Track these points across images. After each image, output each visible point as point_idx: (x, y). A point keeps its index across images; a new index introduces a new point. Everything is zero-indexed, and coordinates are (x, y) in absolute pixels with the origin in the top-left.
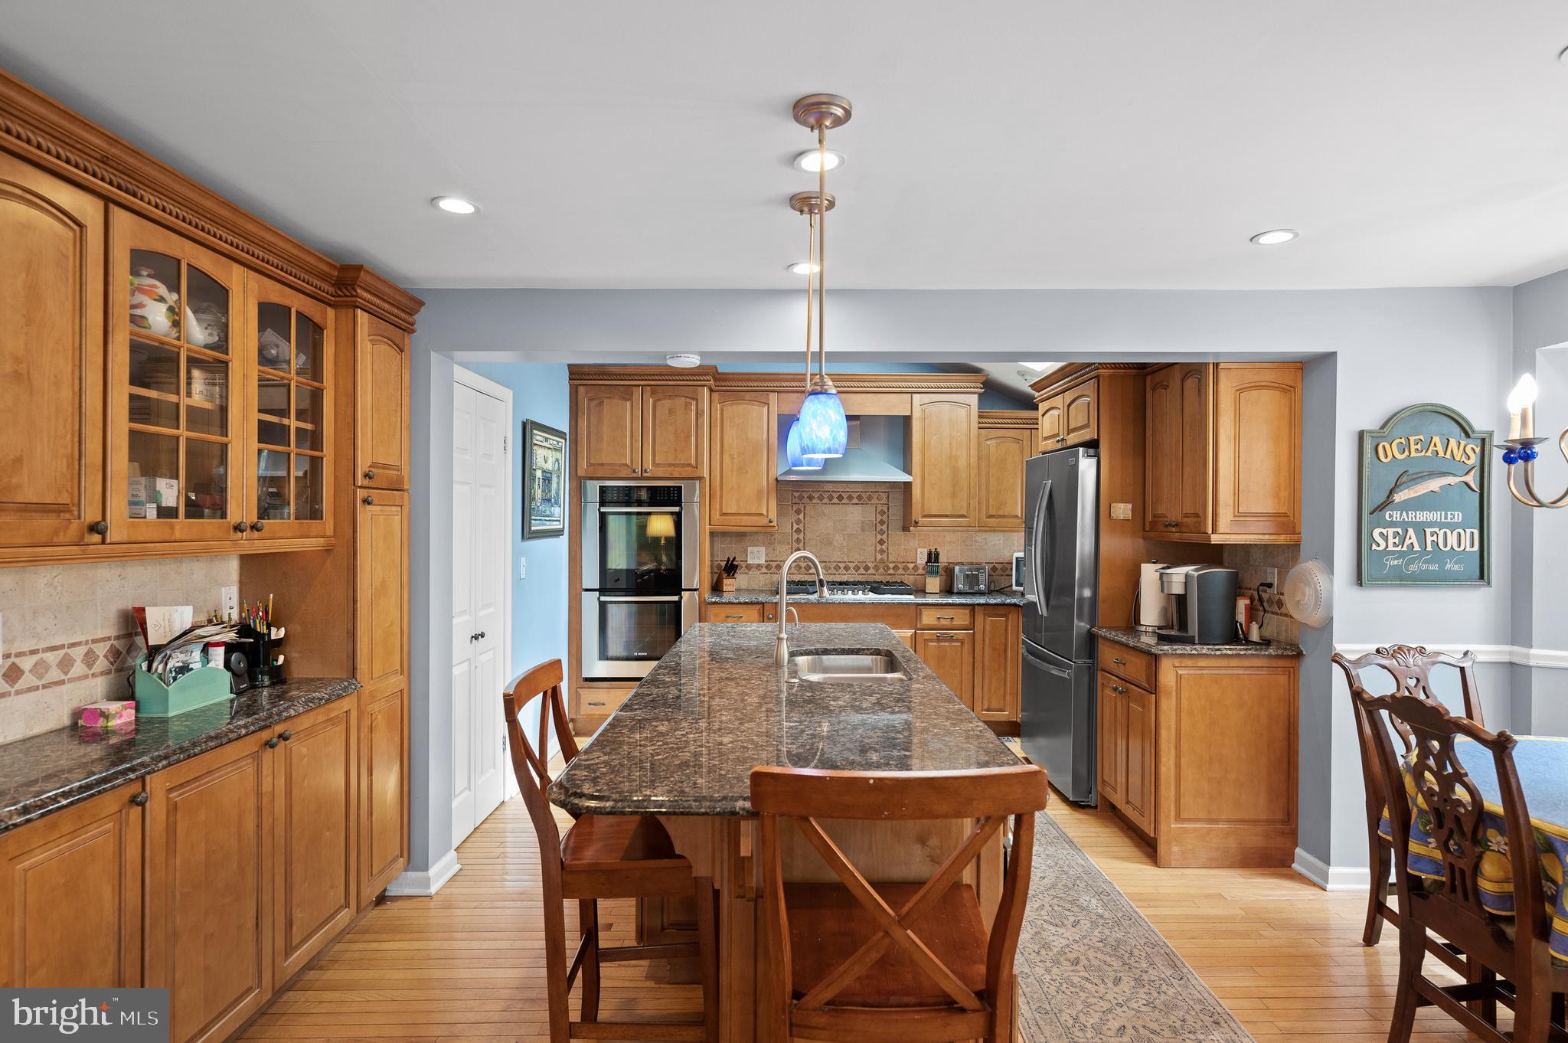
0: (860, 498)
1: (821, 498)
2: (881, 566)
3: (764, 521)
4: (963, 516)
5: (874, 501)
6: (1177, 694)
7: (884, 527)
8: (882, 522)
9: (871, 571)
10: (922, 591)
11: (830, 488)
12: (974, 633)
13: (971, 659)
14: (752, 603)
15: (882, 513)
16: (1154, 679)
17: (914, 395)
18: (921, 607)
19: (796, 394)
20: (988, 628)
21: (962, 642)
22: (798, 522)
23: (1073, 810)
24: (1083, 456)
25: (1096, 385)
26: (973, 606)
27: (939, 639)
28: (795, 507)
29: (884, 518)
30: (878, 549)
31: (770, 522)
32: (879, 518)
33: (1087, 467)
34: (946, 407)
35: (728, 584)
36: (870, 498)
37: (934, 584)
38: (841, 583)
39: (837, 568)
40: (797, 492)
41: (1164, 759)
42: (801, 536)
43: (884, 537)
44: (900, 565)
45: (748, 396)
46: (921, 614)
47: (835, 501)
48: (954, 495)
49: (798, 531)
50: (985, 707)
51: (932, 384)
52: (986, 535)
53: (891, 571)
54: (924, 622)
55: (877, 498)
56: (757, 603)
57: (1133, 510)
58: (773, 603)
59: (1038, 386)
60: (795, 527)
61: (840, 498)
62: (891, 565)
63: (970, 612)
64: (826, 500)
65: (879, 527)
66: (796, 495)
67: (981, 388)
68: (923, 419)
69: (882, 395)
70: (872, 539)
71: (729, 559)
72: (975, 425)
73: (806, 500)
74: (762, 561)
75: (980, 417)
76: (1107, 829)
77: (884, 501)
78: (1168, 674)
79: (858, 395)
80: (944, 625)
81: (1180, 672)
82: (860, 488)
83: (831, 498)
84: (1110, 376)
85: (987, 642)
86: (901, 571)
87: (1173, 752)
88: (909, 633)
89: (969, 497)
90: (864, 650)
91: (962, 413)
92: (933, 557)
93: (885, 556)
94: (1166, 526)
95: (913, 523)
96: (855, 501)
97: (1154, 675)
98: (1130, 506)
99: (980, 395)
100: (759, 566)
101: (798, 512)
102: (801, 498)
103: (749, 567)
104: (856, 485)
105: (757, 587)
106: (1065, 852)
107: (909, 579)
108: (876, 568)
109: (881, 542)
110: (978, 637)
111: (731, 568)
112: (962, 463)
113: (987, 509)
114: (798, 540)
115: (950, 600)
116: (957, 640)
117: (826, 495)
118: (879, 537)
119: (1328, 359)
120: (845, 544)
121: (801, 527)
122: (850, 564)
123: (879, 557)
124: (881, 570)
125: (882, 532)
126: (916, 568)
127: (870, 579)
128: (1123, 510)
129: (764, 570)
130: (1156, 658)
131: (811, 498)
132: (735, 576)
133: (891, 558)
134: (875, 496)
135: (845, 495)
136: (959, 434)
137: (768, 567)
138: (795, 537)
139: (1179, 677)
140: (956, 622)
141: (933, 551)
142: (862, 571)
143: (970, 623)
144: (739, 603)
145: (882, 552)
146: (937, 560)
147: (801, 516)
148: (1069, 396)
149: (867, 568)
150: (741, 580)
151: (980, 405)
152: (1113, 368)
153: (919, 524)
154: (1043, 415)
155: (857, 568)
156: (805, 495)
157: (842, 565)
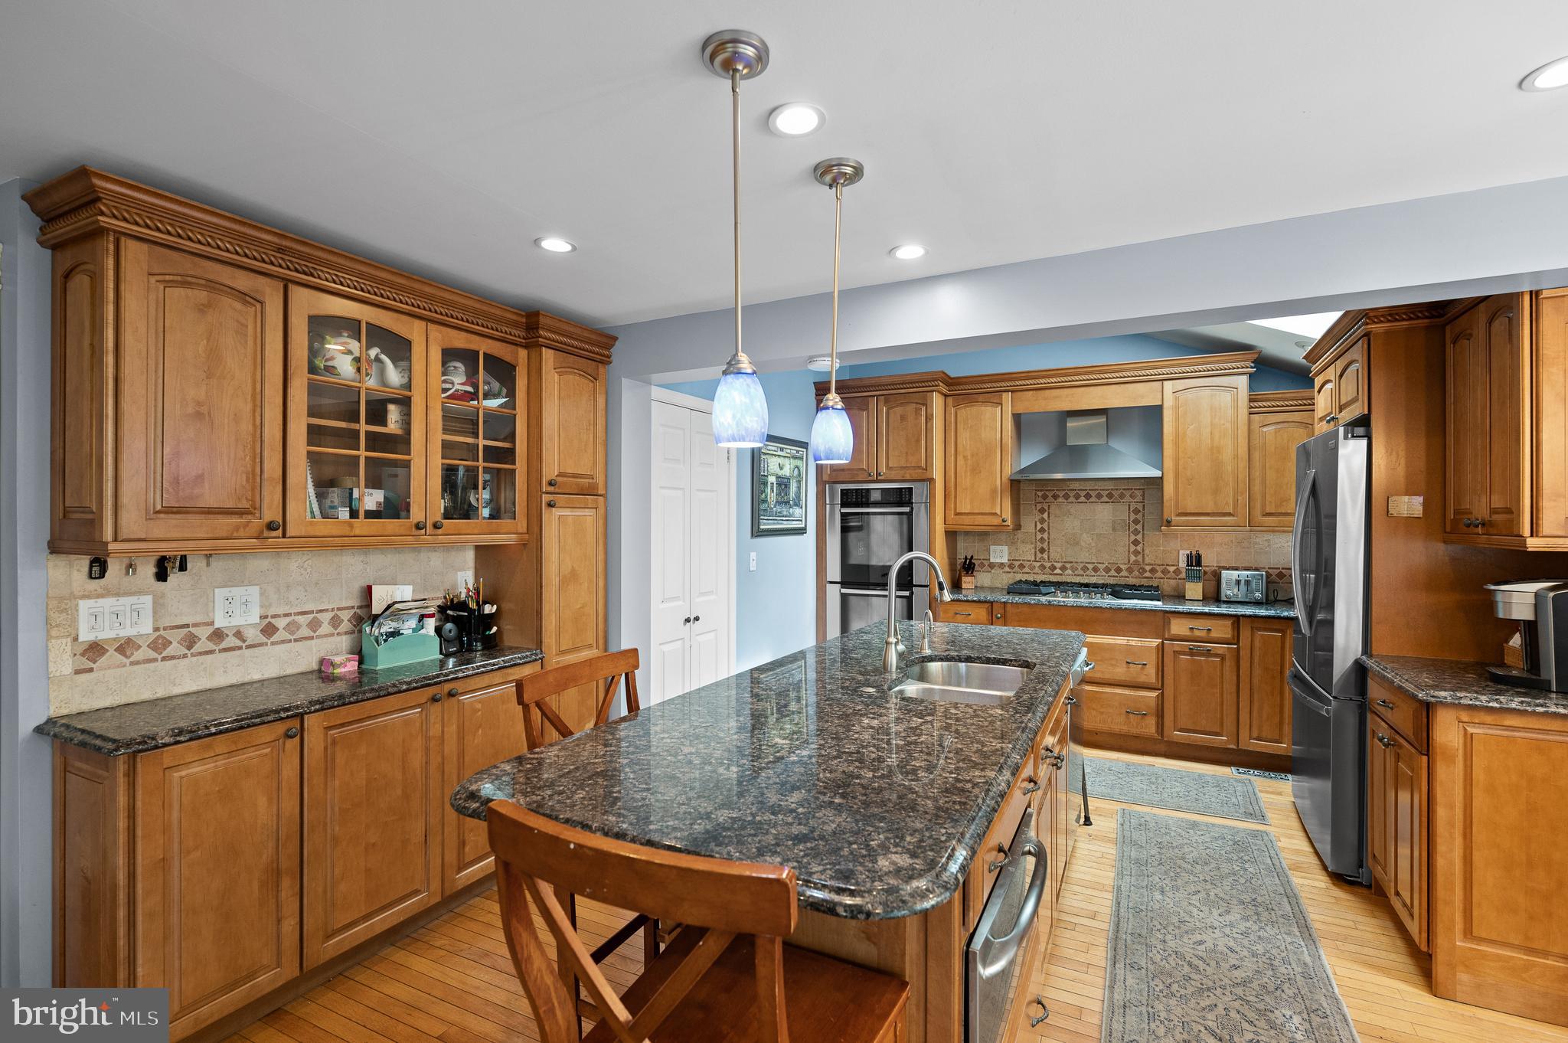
0: (1110, 496)
1: (1066, 497)
2: (1135, 568)
3: (996, 521)
4: (1229, 514)
5: (1127, 498)
6: (1465, 760)
7: (1139, 527)
8: (1136, 522)
9: (1124, 573)
10: (1180, 597)
11: (1076, 486)
12: (1238, 648)
13: (1235, 678)
14: (979, 602)
15: (1136, 511)
16: (1425, 735)
17: (1165, 382)
18: (1169, 615)
19: (1031, 392)
20: (1257, 644)
21: (1223, 658)
22: (1042, 521)
23: (1334, 884)
24: (1346, 438)
25: (1366, 346)
26: (1237, 618)
27: (1192, 652)
28: (1039, 507)
29: (1139, 516)
30: (1132, 550)
31: (1004, 521)
32: (1133, 517)
33: (1351, 454)
34: (1207, 392)
35: (967, 582)
36: (1122, 496)
37: (1194, 590)
38: (1087, 585)
39: (1085, 569)
40: (1041, 491)
41: (1441, 847)
42: (1045, 536)
43: (1139, 537)
44: (1158, 568)
45: (981, 398)
46: (1169, 623)
47: (1082, 499)
48: (1216, 491)
49: (1042, 530)
50: (1255, 735)
51: (1188, 369)
52: (1270, 536)
53: (1147, 574)
54: (1173, 632)
55: (1131, 496)
56: (985, 602)
57: (1425, 505)
58: (1001, 603)
59: (1313, 356)
60: (1039, 526)
61: (1088, 496)
62: (1148, 568)
63: (1233, 624)
64: (1072, 499)
65: (1133, 527)
66: (1040, 494)
67: (1252, 367)
68: (1176, 408)
69: (1127, 385)
70: (1124, 539)
71: (966, 558)
72: (1244, 411)
73: (1050, 499)
74: (1005, 560)
75: (1251, 400)
76: (1373, 921)
77: (1139, 498)
78: (1448, 731)
79: (1099, 387)
80: (1199, 637)
81: (1470, 730)
82: (1110, 486)
83: (1077, 497)
84: (1387, 333)
85: (1256, 659)
86: (1159, 574)
87: (1459, 841)
88: (1155, 642)
89: (1236, 492)
90: (1011, 660)
91: (1226, 398)
92: (1195, 560)
93: (1140, 558)
94: (1468, 526)
95: (1165, 523)
96: (1105, 499)
97: (1425, 729)
98: (1421, 499)
99: (1251, 375)
100: (1002, 565)
101: (1042, 511)
102: (1045, 497)
103: (992, 566)
104: (1106, 483)
105: (1000, 586)
106: (1289, 939)
107: (1168, 585)
108: (1130, 570)
109: (1136, 543)
110: (1245, 654)
111: (969, 567)
112: (1227, 455)
113: (1263, 506)
114: (1042, 540)
115: (1215, 609)
116: (1216, 655)
117: (1072, 494)
118: (1133, 538)
120: (1093, 544)
121: (1045, 526)
122: (1099, 566)
123: (1133, 558)
124: (1136, 573)
125: (1136, 532)
126: (1177, 572)
127: (1112, 581)
128: (1411, 505)
129: (1007, 569)
130: (1428, 709)
131: (1055, 497)
132: (975, 573)
133: (1147, 560)
134: (1128, 494)
135: (1094, 494)
136: (1222, 422)
137: (1011, 566)
138: (1039, 536)
139: (1469, 739)
140: (1214, 634)
141: (1194, 553)
142: (1113, 573)
143: (1233, 636)
144: (967, 601)
145: (1136, 553)
146: (1199, 564)
147: (1045, 516)
148: (1340, 364)
149: (1118, 570)
150: (983, 578)
151: (1251, 388)
152: (1389, 321)
153: (1173, 523)
154: (1319, 391)
155: (1107, 570)
156: (1050, 494)
157: (1090, 566)
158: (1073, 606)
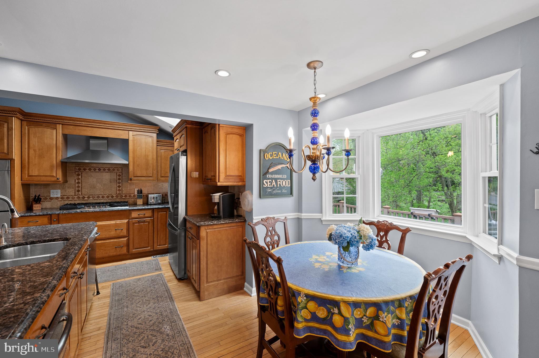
0: (109, 170)
1: (90, 169)
2: (119, 195)
3: (55, 179)
4: (151, 177)
5: (116, 171)
6: (206, 239)
7: (120, 181)
8: (119, 179)
9: (115, 198)
10: (135, 204)
11: (95, 165)
12: (154, 219)
13: (153, 228)
14: (44, 215)
15: (119, 175)
16: (198, 234)
17: (130, 131)
18: (131, 211)
19: (72, 126)
20: (159, 216)
21: (149, 222)
22: (78, 179)
23: (179, 282)
24: (181, 155)
25: (186, 130)
26: (153, 209)
27: (139, 222)
28: (77, 173)
29: (120, 177)
30: (118, 189)
31: (58, 179)
32: (118, 177)
33: (183, 160)
34: (144, 137)
35: (36, 207)
36: (114, 170)
37: (140, 201)
38: (99, 203)
39: (98, 197)
40: (78, 167)
41: (202, 262)
42: (80, 185)
43: (121, 185)
44: (127, 195)
45: (44, 124)
46: (131, 213)
47: (97, 171)
48: (147, 169)
49: (78, 183)
50: (159, 244)
51: (137, 128)
52: (163, 183)
53: (124, 197)
54: (132, 217)
55: (117, 170)
56: (47, 215)
57: (199, 174)
58: (56, 214)
59: (174, 130)
60: (77, 181)
61: (99, 170)
62: (124, 195)
63: (152, 211)
64: (92, 170)
65: (118, 181)
66: (77, 168)
67: (157, 131)
68: (133, 141)
69: (115, 130)
70: (114, 185)
71: (36, 196)
72: (155, 145)
73: (82, 170)
74: (59, 196)
75: (157, 142)
76: (188, 288)
77: (120, 171)
78: (203, 233)
79: (104, 129)
80: (141, 217)
81: (207, 231)
82: (109, 166)
83: (95, 170)
84: (191, 128)
85: (159, 221)
86: (128, 197)
87: (205, 259)
88: (126, 221)
89: (153, 170)
91: (150, 140)
92: (140, 192)
93: (121, 192)
94: (207, 180)
95: (130, 179)
96: (107, 171)
97: (198, 233)
98: (198, 173)
99: (157, 134)
100: (57, 198)
101: (78, 175)
102: (80, 169)
103: (51, 199)
104: (107, 165)
105: (56, 207)
107: (131, 201)
108: (117, 196)
109: (119, 187)
110: (155, 220)
111: (38, 200)
112: (150, 158)
113: (161, 174)
114: (78, 187)
115: (146, 207)
116: (147, 222)
117: (92, 169)
118: (118, 185)
119: (251, 125)
120: (102, 188)
121: (80, 181)
122: (105, 196)
123: (118, 192)
124: (119, 197)
125: (119, 183)
126: (134, 196)
127: (110, 201)
128: (196, 174)
129: (60, 199)
130: (199, 227)
131: (85, 169)
132: (41, 203)
133: (123, 193)
134: (116, 169)
135: (102, 169)
136: (149, 147)
137: (61, 198)
138: (77, 185)
139: (207, 233)
140: (146, 215)
141: (140, 189)
142: (110, 198)
143: (152, 215)
144: (36, 215)
145: (119, 190)
146: (141, 193)
147: (80, 177)
148: (180, 134)
149: (112, 197)
150: (47, 204)
151: (157, 138)
152: (191, 125)
153: (132, 180)
154: (175, 141)
155: (108, 197)
156: (82, 168)
157: (101, 196)
158: (93, 212)
